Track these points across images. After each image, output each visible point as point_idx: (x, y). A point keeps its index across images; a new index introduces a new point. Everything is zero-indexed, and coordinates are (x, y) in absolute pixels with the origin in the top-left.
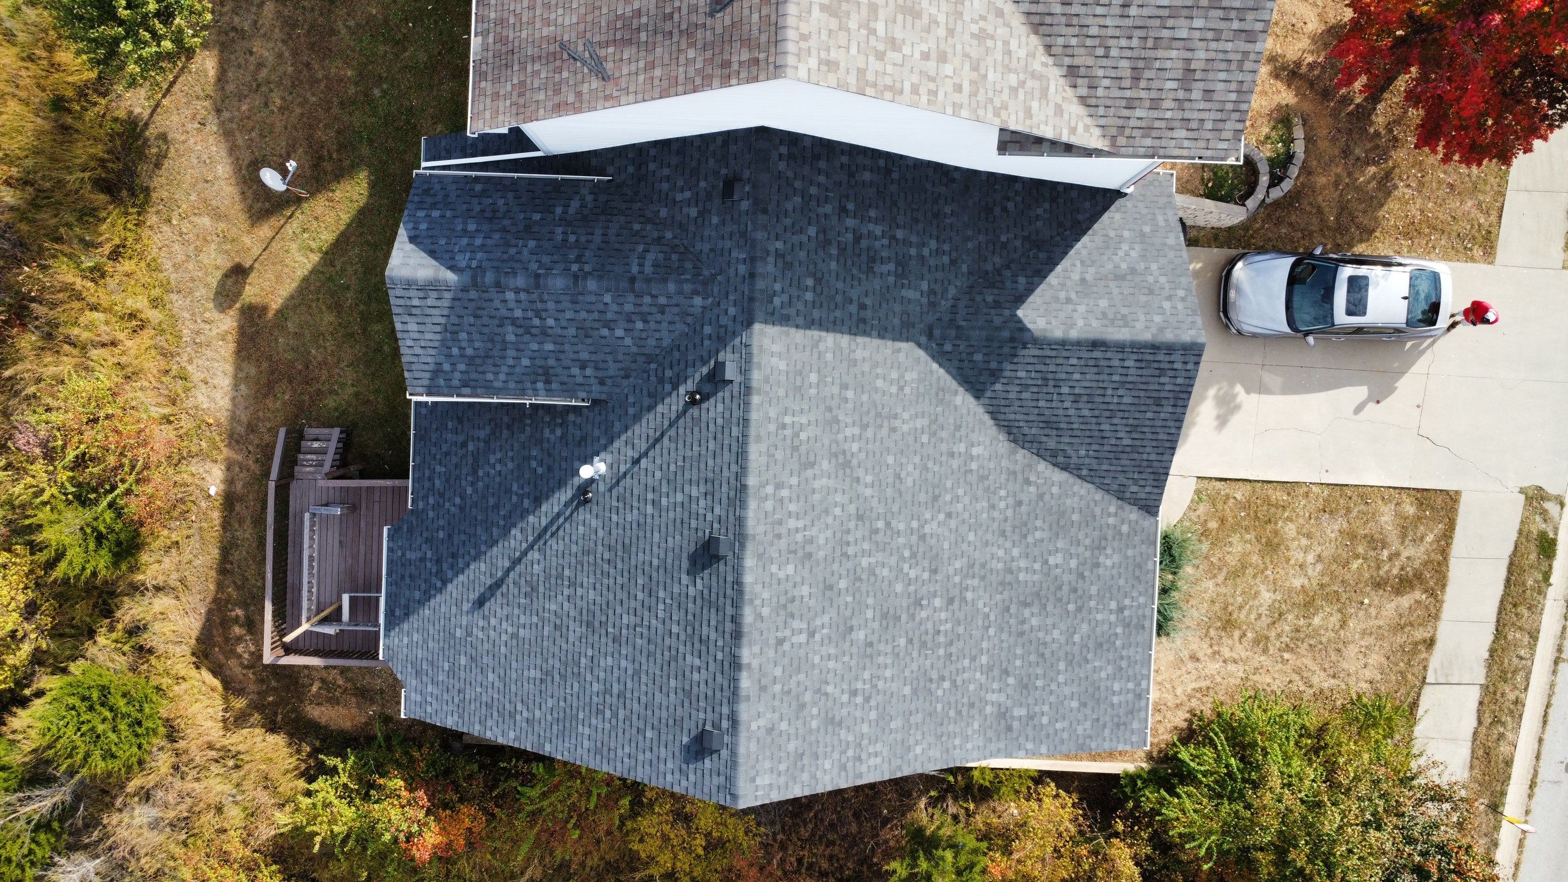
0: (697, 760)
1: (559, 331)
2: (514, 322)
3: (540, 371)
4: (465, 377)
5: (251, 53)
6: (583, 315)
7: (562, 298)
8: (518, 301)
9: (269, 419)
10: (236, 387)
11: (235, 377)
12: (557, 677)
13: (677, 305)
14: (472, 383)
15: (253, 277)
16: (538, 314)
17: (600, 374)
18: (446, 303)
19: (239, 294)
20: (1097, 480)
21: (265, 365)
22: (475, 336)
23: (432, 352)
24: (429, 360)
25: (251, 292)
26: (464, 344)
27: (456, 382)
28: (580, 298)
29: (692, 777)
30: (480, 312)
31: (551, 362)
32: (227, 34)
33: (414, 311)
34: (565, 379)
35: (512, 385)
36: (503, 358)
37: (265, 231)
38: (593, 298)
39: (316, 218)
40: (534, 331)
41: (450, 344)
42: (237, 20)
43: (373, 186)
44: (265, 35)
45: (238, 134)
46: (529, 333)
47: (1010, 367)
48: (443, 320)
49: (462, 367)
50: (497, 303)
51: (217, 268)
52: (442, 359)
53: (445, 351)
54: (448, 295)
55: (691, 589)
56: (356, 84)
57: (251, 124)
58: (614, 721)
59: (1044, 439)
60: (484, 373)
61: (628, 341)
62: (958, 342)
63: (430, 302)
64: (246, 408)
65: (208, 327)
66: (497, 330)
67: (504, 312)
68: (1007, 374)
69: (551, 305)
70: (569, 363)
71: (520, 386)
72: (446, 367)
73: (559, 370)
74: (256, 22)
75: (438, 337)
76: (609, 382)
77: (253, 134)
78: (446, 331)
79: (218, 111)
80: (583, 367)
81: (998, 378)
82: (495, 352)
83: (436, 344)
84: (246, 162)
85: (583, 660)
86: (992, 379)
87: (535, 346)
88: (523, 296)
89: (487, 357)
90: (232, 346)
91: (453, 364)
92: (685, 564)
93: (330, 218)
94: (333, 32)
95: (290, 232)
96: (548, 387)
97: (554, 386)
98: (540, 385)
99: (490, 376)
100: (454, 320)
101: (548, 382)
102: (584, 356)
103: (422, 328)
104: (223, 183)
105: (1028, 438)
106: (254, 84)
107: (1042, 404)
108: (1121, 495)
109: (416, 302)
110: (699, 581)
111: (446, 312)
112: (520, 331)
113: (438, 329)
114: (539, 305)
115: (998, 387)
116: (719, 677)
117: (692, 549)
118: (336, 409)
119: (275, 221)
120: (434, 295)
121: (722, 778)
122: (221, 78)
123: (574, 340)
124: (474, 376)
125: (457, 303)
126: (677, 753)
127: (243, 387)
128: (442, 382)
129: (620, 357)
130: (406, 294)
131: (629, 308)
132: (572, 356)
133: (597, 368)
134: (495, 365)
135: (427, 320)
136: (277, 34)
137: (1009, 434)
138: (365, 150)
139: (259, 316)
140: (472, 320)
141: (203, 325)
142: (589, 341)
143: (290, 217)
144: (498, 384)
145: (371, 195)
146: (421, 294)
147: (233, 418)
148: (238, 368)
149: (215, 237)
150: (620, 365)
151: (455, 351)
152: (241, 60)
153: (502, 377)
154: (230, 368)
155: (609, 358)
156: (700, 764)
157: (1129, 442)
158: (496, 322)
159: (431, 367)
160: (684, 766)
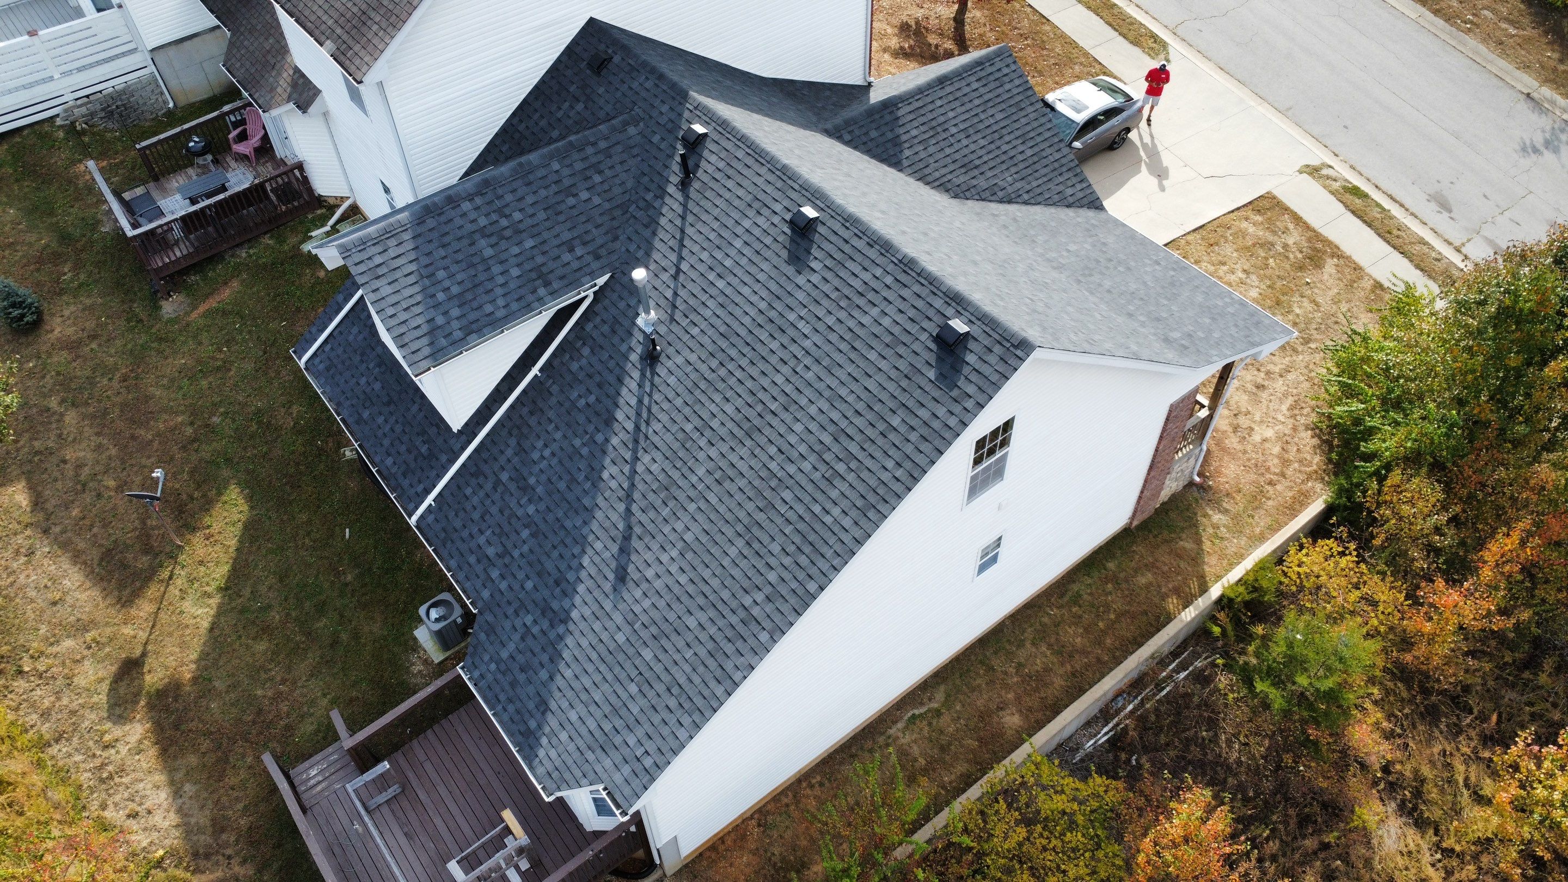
0: (958, 371)
1: (529, 222)
2: (482, 232)
3: (533, 275)
4: (464, 322)
5: (65, 462)
6: (543, 193)
7: (515, 185)
8: (477, 208)
9: (237, 799)
10: (177, 793)
11: (172, 782)
12: (760, 517)
13: (618, 143)
14: (474, 326)
15: (150, 662)
16: (501, 212)
17: (590, 248)
18: (409, 246)
19: (141, 688)
20: (1040, 199)
21: (206, 744)
22: (454, 268)
23: (418, 310)
24: (420, 320)
25: (153, 678)
26: (447, 283)
27: (458, 334)
28: (531, 177)
29: (971, 389)
30: (446, 240)
31: (540, 260)
32: (30, 461)
33: (380, 271)
34: (559, 272)
35: (515, 306)
36: (491, 279)
37: (144, 608)
38: (541, 173)
39: (201, 563)
40: (508, 233)
41: (432, 290)
42: (37, 444)
43: (250, 499)
44: (75, 439)
45: (76, 539)
46: (503, 238)
47: (901, 131)
48: (413, 267)
49: (455, 312)
50: (458, 221)
51: (101, 680)
52: (431, 314)
53: (431, 302)
54: (406, 236)
55: (815, 278)
56: (192, 424)
57: (87, 522)
58: (853, 465)
59: (974, 182)
60: (480, 307)
61: (597, 200)
62: (850, 129)
63: (392, 253)
64: (202, 808)
65: (113, 751)
66: (472, 250)
67: (470, 227)
68: (904, 138)
69: (509, 198)
70: (556, 252)
71: (523, 303)
72: (440, 320)
73: (552, 265)
74: (60, 436)
75: (417, 288)
76: (603, 252)
77: (95, 530)
78: (422, 277)
79: (46, 531)
80: (571, 250)
81: (900, 144)
82: (482, 277)
83: (419, 298)
84: (96, 561)
85: (773, 466)
86: (897, 149)
87: (516, 250)
88: (478, 201)
89: (475, 286)
90: (153, 752)
91: (446, 313)
92: (790, 270)
93: (216, 552)
94: (148, 398)
95: (177, 592)
96: (550, 289)
97: (556, 285)
98: (542, 292)
99: (488, 308)
100: (425, 260)
101: (547, 284)
102: (566, 236)
103: (396, 286)
104: (77, 595)
105: (964, 187)
106: (79, 487)
107: (948, 151)
108: (1066, 202)
109: (378, 260)
110: (814, 264)
111: (412, 256)
112: (493, 240)
113: (412, 279)
114: (498, 203)
115: (907, 153)
116: (906, 293)
117: (784, 254)
118: (318, 731)
119: (153, 590)
120: (392, 242)
121: (997, 349)
122: (37, 503)
123: (547, 224)
124: (472, 316)
125: (420, 240)
126: (937, 393)
127: (188, 787)
128: (443, 342)
129: (599, 221)
130: (364, 256)
131: (579, 166)
132: (556, 242)
133: (585, 244)
134: (488, 292)
135: (398, 274)
136: (88, 431)
137: (947, 191)
138: (226, 473)
139: (176, 699)
140: (442, 252)
141: (105, 754)
142: (561, 218)
143: (170, 578)
144: (500, 313)
145: (252, 508)
146: (379, 249)
147: (187, 829)
148: (170, 771)
149: (86, 652)
150: (603, 230)
151: (441, 296)
152: (56, 474)
153: (501, 302)
154: (160, 778)
155: (589, 226)
156: (966, 370)
157: (1029, 153)
158: (465, 242)
159: (425, 328)
160: (955, 393)
